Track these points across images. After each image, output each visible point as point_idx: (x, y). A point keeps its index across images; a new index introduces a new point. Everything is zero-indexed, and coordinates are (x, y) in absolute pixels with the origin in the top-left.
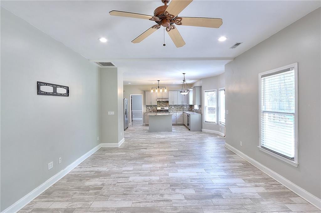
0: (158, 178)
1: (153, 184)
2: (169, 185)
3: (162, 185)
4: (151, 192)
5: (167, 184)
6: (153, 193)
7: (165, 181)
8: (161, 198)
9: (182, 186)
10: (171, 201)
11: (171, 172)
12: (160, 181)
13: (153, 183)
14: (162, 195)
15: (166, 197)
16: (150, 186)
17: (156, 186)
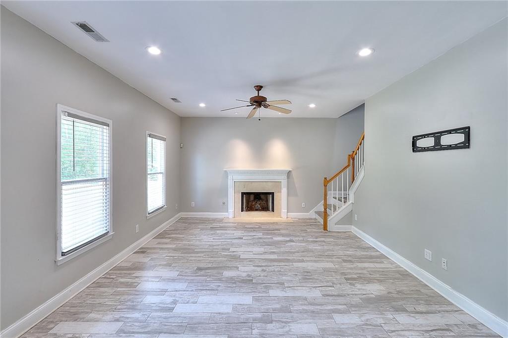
0: (272, 293)
1: (277, 283)
2: (253, 281)
3: (264, 282)
4: (277, 273)
5: (256, 283)
6: (274, 273)
7: (259, 287)
8: (264, 268)
9: (236, 280)
10: (254, 266)
11: (246, 305)
12: (267, 288)
13: (278, 285)
14: (263, 270)
15: (259, 269)
16: (280, 281)
17: (273, 281)
